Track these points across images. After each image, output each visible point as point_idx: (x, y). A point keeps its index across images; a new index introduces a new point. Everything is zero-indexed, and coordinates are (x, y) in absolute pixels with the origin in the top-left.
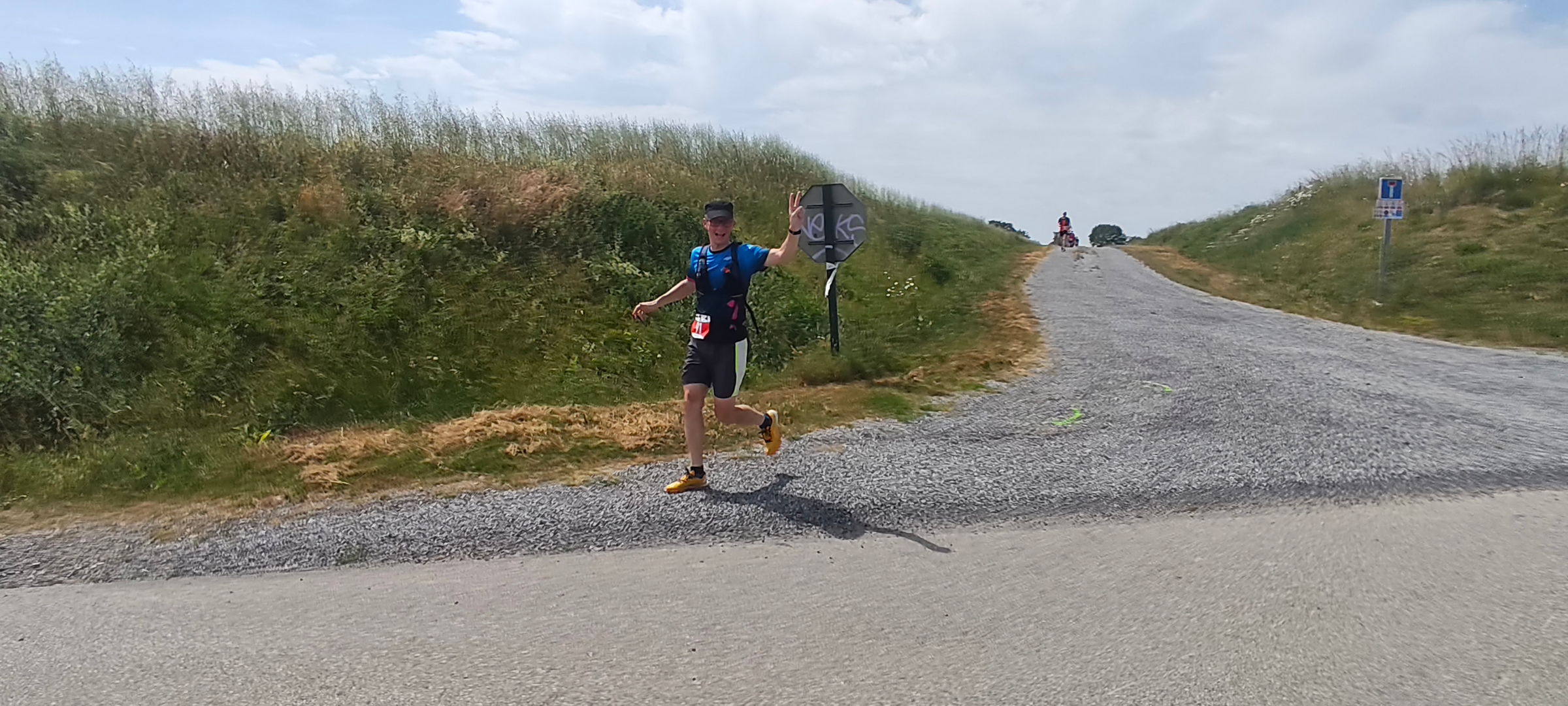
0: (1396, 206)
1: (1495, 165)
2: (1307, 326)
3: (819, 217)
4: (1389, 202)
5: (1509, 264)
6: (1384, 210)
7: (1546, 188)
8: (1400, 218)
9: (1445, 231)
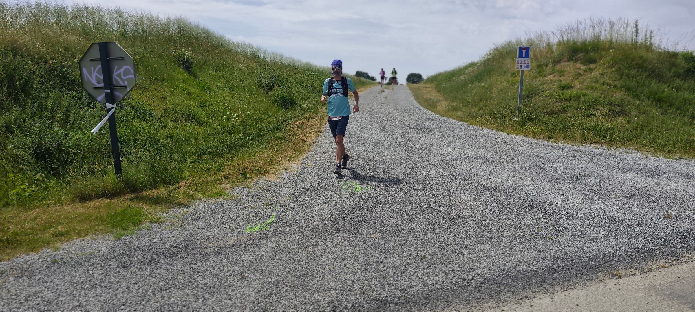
0: (526, 62)
1: (580, 40)
2: (475, 133)
3: (99, 68)
4: (523, 60)
5: (584, 95)
6: (520, 65)
7: (604, 53)
8: (529, 69)
9: (554, 77)
